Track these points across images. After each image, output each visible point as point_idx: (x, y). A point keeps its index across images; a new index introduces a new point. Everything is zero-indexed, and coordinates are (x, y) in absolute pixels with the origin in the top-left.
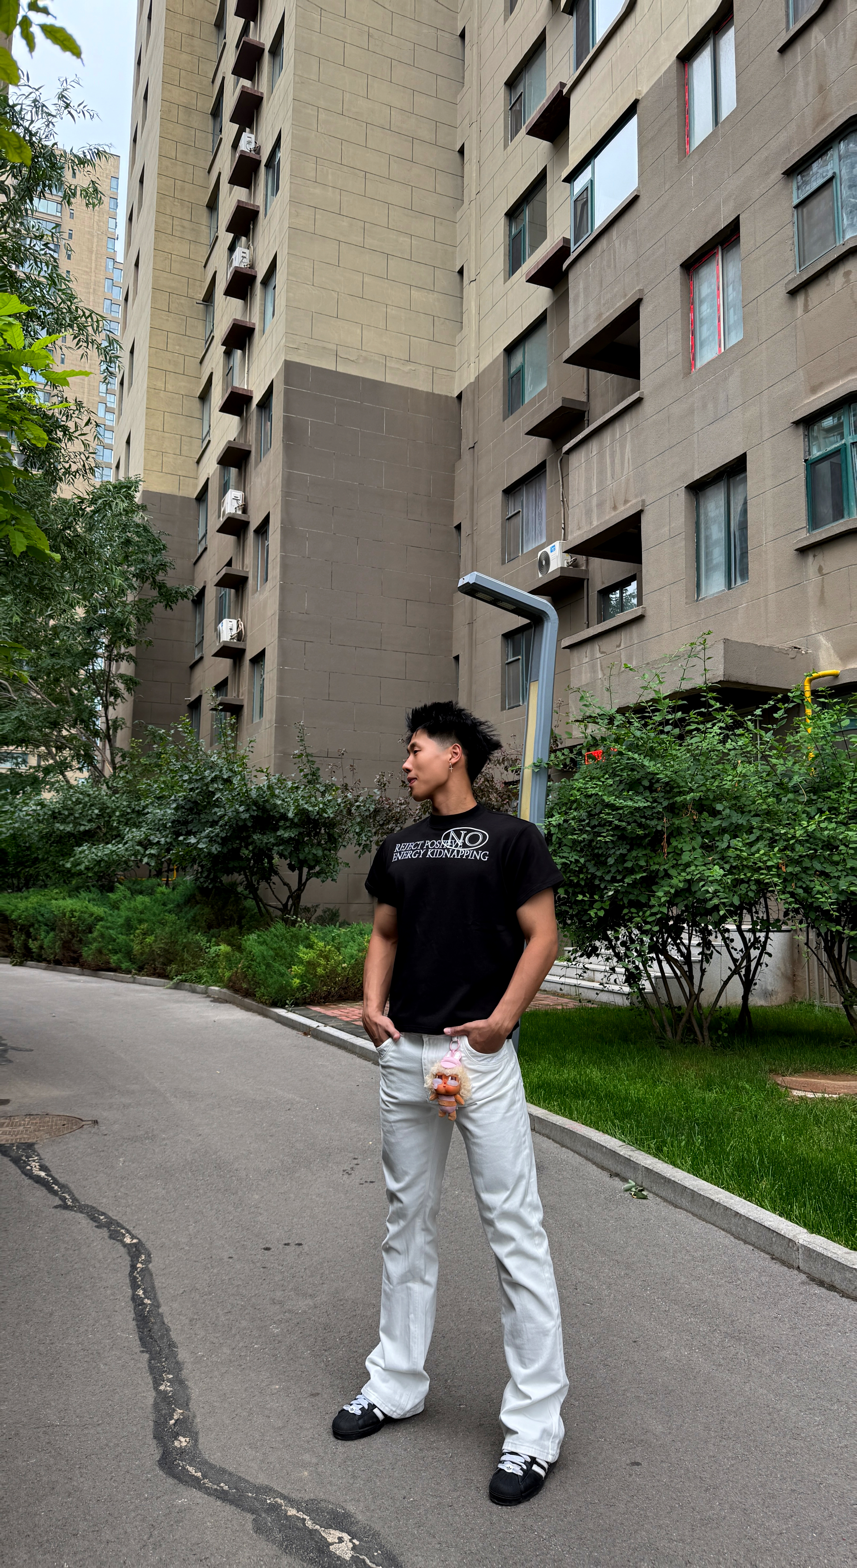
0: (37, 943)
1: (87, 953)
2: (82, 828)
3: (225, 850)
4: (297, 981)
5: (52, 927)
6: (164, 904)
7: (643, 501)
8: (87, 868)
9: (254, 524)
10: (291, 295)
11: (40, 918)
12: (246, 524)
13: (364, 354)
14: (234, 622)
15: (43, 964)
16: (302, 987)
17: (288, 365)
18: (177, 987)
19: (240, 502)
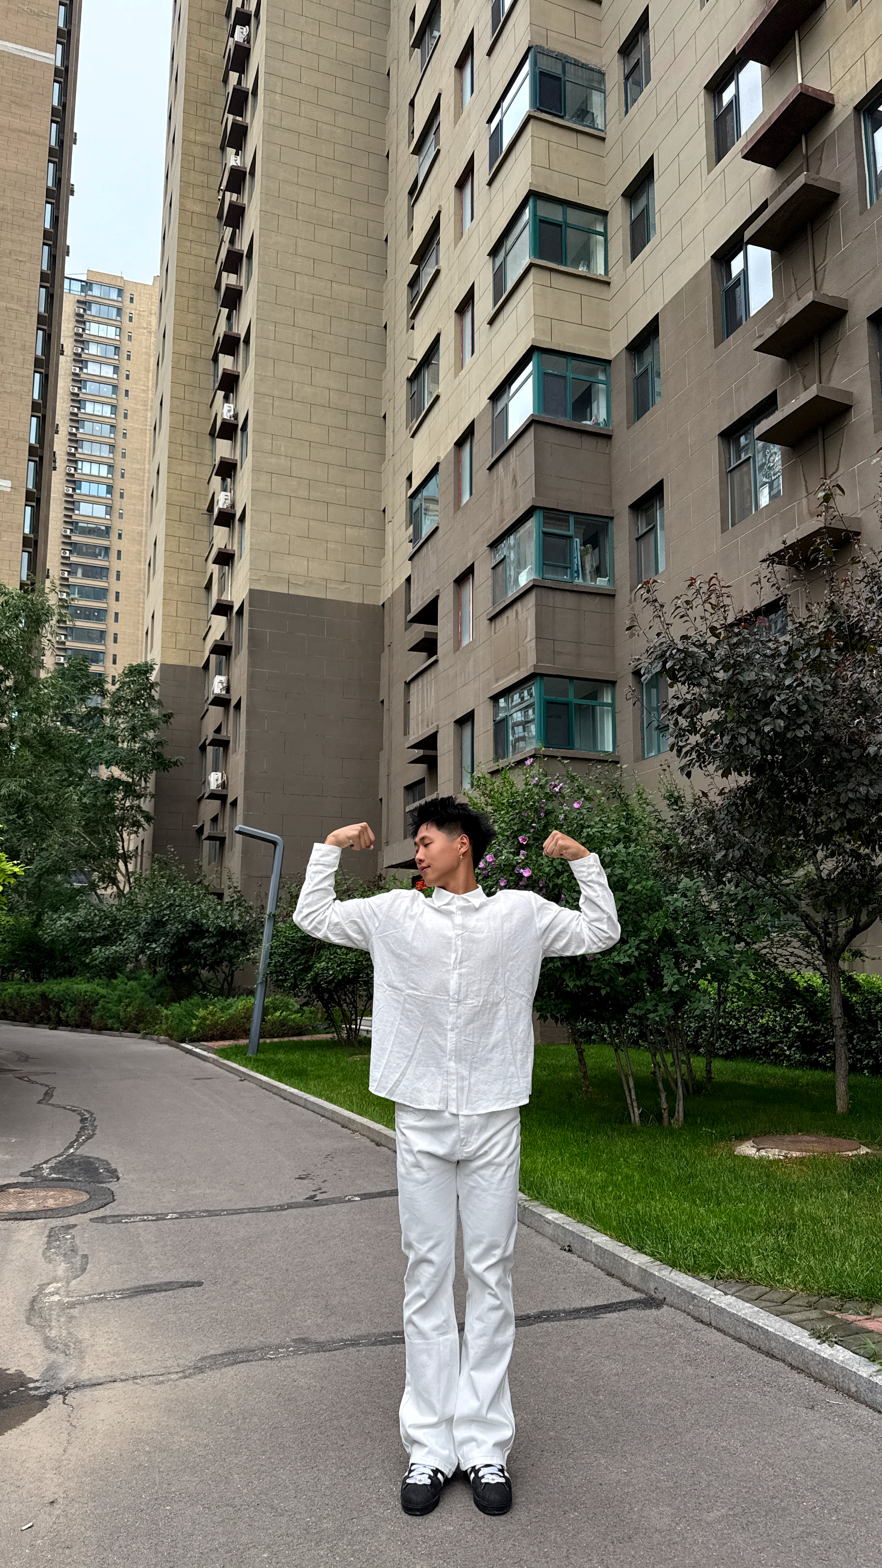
0: (65, 1014)
1: (95, 1019)
2: (98, 935)
3: (173, 952)
4: (194, 1028)
5: (74, 1003)
6: (145, 987)
7: (438, 726)
8: (101, 963)
9: (233, 702)
10: (254, 540)
11: (67, 997)
12: (229, 701)
13: (309, 579)
14: (220, 774)
15: (69, 1028)
16: (197, 1031)
17: (251, 592)
18: (143, 1038)
19: (225, 685)
